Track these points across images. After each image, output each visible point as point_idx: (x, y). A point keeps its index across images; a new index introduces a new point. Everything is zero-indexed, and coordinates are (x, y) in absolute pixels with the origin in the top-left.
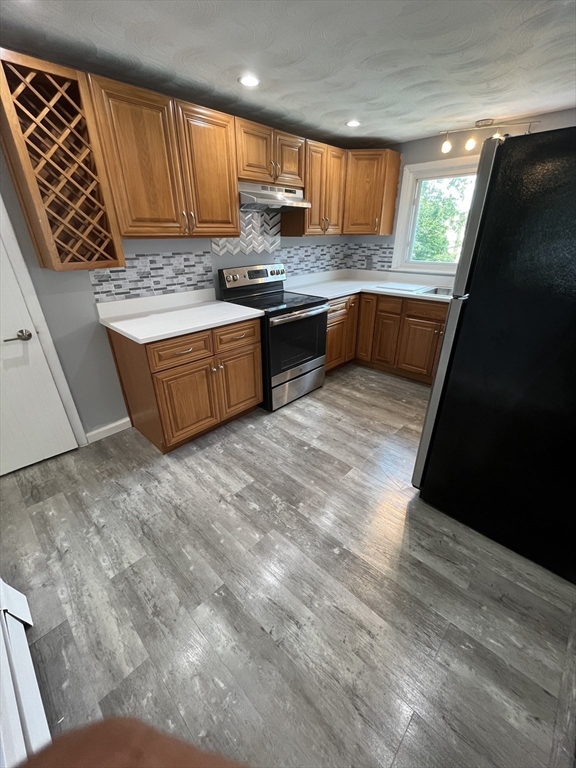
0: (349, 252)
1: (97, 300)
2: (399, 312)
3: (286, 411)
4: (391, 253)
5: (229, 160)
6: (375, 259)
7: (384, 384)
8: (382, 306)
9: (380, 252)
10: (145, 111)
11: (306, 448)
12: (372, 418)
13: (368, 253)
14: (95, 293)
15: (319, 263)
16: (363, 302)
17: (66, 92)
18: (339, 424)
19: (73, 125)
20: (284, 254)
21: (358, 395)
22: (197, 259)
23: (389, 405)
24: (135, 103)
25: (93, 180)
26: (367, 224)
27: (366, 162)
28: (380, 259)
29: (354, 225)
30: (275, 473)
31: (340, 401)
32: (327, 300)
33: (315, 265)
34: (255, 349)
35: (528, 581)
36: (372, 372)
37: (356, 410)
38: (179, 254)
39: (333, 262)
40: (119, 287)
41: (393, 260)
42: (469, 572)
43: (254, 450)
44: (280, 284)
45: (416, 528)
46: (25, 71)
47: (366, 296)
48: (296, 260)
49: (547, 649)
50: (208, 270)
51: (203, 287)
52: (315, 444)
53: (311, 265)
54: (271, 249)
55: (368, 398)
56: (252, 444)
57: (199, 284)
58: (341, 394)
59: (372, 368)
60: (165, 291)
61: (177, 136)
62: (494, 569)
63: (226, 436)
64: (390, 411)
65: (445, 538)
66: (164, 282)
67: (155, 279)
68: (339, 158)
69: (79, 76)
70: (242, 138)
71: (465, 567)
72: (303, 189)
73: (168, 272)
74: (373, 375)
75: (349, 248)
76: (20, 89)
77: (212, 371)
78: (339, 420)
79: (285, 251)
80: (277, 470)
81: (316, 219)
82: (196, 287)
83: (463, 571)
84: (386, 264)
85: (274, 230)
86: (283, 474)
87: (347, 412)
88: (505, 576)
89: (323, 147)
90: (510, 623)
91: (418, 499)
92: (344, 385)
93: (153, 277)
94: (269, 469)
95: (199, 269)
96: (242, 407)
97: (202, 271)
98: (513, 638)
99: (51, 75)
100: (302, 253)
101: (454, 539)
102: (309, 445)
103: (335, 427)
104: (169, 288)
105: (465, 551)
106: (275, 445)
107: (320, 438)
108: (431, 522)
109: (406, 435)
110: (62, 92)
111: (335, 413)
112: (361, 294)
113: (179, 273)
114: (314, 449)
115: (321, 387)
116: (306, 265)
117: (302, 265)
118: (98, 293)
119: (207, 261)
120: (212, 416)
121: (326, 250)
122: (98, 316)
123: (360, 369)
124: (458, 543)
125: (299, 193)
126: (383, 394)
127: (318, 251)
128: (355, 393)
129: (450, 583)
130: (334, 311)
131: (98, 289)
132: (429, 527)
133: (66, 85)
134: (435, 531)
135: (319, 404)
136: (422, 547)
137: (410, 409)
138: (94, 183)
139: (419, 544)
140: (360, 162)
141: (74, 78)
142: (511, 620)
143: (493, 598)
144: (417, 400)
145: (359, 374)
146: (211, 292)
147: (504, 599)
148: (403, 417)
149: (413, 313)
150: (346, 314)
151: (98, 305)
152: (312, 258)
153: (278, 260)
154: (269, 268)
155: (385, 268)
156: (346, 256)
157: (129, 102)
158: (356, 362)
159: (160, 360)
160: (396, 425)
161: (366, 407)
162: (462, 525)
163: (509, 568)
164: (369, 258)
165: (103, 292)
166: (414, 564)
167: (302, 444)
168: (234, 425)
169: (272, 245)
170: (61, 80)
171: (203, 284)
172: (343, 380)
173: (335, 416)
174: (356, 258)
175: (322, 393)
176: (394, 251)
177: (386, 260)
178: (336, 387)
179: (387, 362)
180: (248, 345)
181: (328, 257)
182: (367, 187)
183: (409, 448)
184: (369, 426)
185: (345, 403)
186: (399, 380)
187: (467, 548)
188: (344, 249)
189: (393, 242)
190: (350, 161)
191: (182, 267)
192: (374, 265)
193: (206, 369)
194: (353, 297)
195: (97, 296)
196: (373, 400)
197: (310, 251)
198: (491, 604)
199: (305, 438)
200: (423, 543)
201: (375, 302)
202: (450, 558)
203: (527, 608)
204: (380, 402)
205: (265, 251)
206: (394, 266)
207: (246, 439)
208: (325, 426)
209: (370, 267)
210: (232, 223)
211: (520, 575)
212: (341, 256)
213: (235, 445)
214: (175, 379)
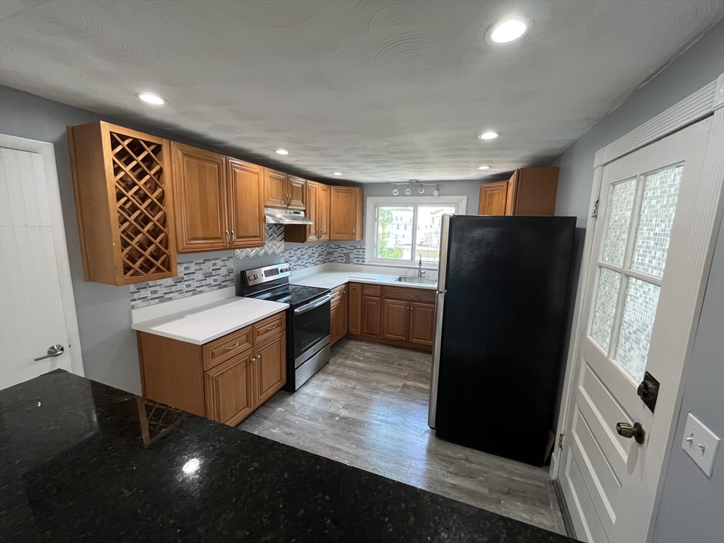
0: (331, 250)
1: (133, 307)
2: (379, 295)
3: (307, 389)
4: (364, 252)
5: (259, 194)
6: (352, 256)
7: (376, 353)
8: (366, 292)
9: (355, 251)
10: (208, 164)
11: (337, 418)
12: (378, 382)
13: (347, 251)
14: (132, 300)
15: (310, 260)
16: (350, 288)
17: (152, 151)
18: (355, 392)
19: (153, 172)
20: (287, 255)
21: (360, 364)
22: (222, 263)
23: (386, 369)
24: (200, 159)
25: (160, 209)
26: (347, 233)
27: (343, 194)
28: (356, 256)
29: (338, 233)
30: (320, 447)
31: (348, 372)
32: (330, 291)
33: (308, 261)
34: (281, 336)
35: (517, 474)
36: (363, 343)
37: (363, 378)
38: (209, 260)
39: (320, 258)
40: (156, 292)
41: (365, 257)
42: (485, 480)
43: (292, 431)
44: (286, 279)
45: (442, 460)
46: (124, 138)
47: (353, 285)
48: (295, 258)
49: (543, 514)
50: (230, 272)
51: (225, 286)
52: (343, 413)
53: (305, 262)
54: (278, 251)
55: (368, 366)
56: (288, 426)
57: (223, 284)
58: (346, 366)
59: (361, 340)
60: (194, 292)
61: (226, 180)
62: (498, 473)
63: (259, 424)
64: (389, 374)
65: (462, 462)
66: (194, 284)
67: (187, 283)
68: (326, 191)
69: (164, 143)
70: (268, 180)
71: (481, 478)
72: (305, 211)
73: (199, 275)
74: (365, 346)
75: (331, 248)
76: (119, 149)
77: (251, 362)
78: (354, 388)
79: (287, 252)
80: (321, 444)
81: (313, 231)
82: (220, 286)
83: (482, 482)
84: (360, 260)
85: (280, 237)
86: (327, 446)
87: (358, 380)
88: (504, 475)
89: (316, 184)
90: (519, 506)
91: (434, 438)
92: (345, 358)
93: (185, 281)
94: (313, 444)
95: (224, 271)
96: (270, 392)
97: (226, 273)
98: (524, 515)
99: (143, 141)
100: (299, 252)
101: (467, 460)
102: (338, 415)
103: (353, 395)
104: (198, 289)
105: (477, 467)
106: (310, 422)
107: (345, 407)
108: (449, 453)
109: (407, 391)
110: (149, 150)
111: (349, 383)
112: (348, 283)
113: (208, 276)
114: (343, 418)
115: (328, 362)
116: (302, 262)
117: (299, 262)
118: (135, 300)
119: (231, 264)
120: (247, 406)
121: (315, 249)
122: (131, 322)
123: (352, 342)
124: (471, 462)
125: (302, 214)
126: (378, 361)
127: (310, 251)
128: (356, 363)
129: (478, 492)
130: (333, 298)
131: (136, 296)
132: (449, 457)
133: (153, 147)
134: (455, 459)
135: (332, 378)
136: (451, 473)
137: (402, 369)
138: (161, 213)
139: (449, 472)
140: (340, 194)
141: (160, 143)
142: (519, 504)
143: (504, 493)
144: (405, 362)
145: (354, 347)
146: (232, 289)
147: (510, 491)
148: (400, 377)
149: (389, 295)
150: (340, 299)
151: (133, 311)
152: (306, 256)
153: (282, 260)
154: (280, 267)
155: (360, 262)
156: (329, 253)
157: (196, 158)
158: (349, 337)
159: (212, 357)
160: (397, 384)
161: (370, 374)
162: (468, 449)
163: (504, 469)
164: (347, 255)
165: (139, 299)
166: (451, 488)
167: (332, 416)
168: (263, 412)
169: (278, 248)
170: (149, 144)
171: (226, 283)
172: (343, 354)
173: (349, 386)
174: (336, 255)
175: (331, 368)
176: (366, 251)
177: (360, 256)
178: (340, 360)
179: (375, 334)
180: (276, 334)
181: (316, 255)
182: (345, 209)
183: (414, 400)
184: (379, 389)
185: (353, 373)
186: (385, 347)
187: (478, 464)
188: (327, 248)
189: (364, 245)
190: (332, 193)
191: (210, 270)
192: (351, 260)
193: (246, 361)
194: (344, 286)
195: (133, 303)
196: (373, 367)
197: (305, 251)
198: (505, 497)
199: (332, 410)
200: (451, 470)
201: (360, 288)
202: (470, 475)
203: (524, 492)
204: (378, 367)
205: (274, 253)
206: (367, 261)
207: (280, 423)
208: (345, 396)
209: (348, 262)
210: (259, 237)
211: (512, 472)
212: (325, 253)
213: (272, 430)
214: (222, 374)
